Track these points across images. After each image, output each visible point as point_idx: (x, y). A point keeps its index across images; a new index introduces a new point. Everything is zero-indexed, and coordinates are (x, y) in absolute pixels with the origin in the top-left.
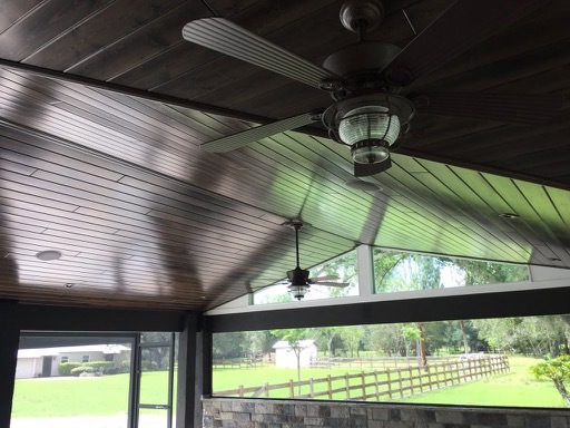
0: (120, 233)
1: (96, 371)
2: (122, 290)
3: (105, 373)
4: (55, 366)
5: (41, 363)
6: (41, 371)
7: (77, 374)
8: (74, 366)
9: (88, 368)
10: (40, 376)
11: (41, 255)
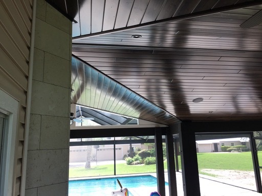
0: (227, 85)
1: (238, 150)
2: (239, 112)
3: (243, 151)
4: (219, 147)
5: (213, 146)
6: (214, 149)
7: (230, 151)
8: (228, 148)
9: (234, 148)
10: (214, 151)
11: (194, 101)
